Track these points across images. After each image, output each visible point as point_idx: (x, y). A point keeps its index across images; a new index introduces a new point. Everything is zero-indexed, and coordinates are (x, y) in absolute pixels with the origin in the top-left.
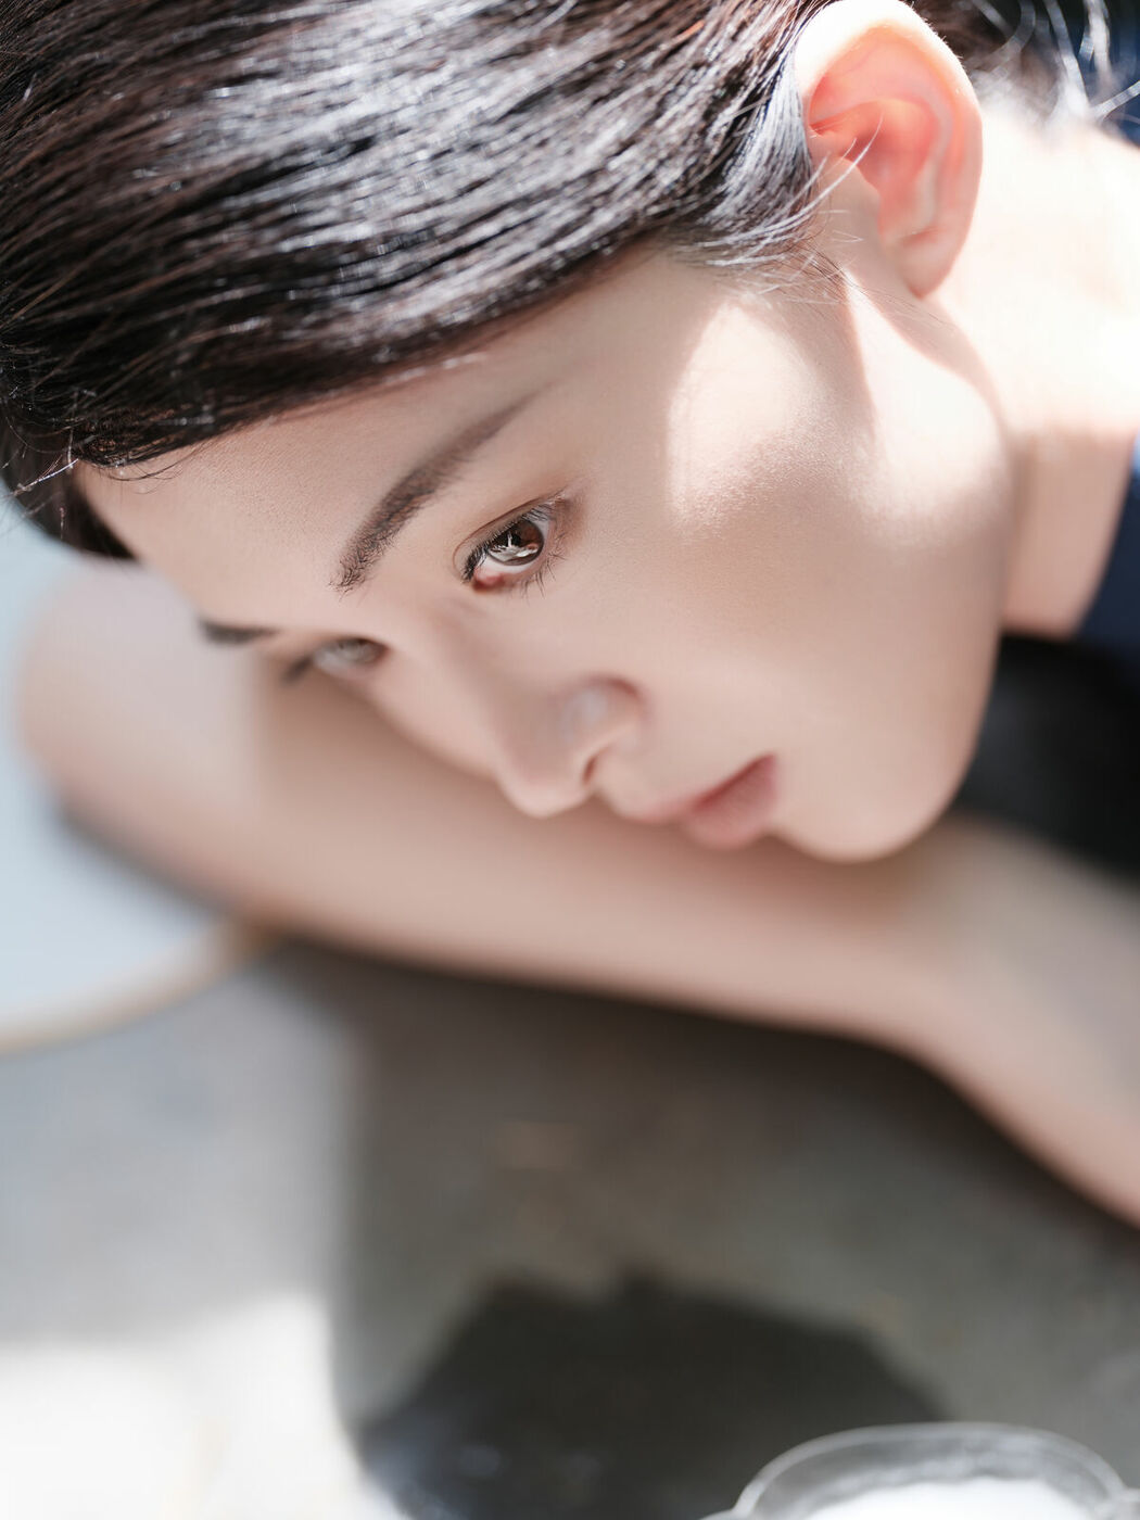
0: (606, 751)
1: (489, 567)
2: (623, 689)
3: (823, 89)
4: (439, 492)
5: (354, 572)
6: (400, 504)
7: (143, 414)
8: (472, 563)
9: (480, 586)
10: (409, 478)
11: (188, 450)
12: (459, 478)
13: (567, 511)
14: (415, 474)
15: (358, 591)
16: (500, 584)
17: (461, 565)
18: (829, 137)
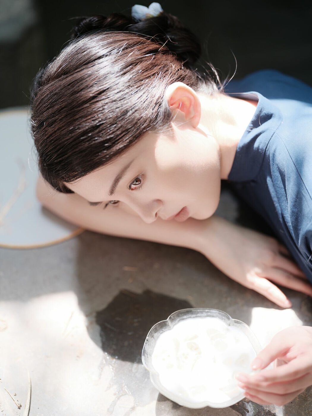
0: (159, 211)
1: (133, 186)
2: (159, 201)
3: (172, 98)
4: (122, 178)
5: (112, 192)
6: (117, 181)
7: (73, 174)
8: (130, 187)
9: (132, 189)
10: (117, 176)
11: (81, 178)
12: (125, 175)
13: (143, 175)
14: (118, 175)
15: (113, 195)
16: (135, 188)
17: (128, 187)
18: (174, 106)
